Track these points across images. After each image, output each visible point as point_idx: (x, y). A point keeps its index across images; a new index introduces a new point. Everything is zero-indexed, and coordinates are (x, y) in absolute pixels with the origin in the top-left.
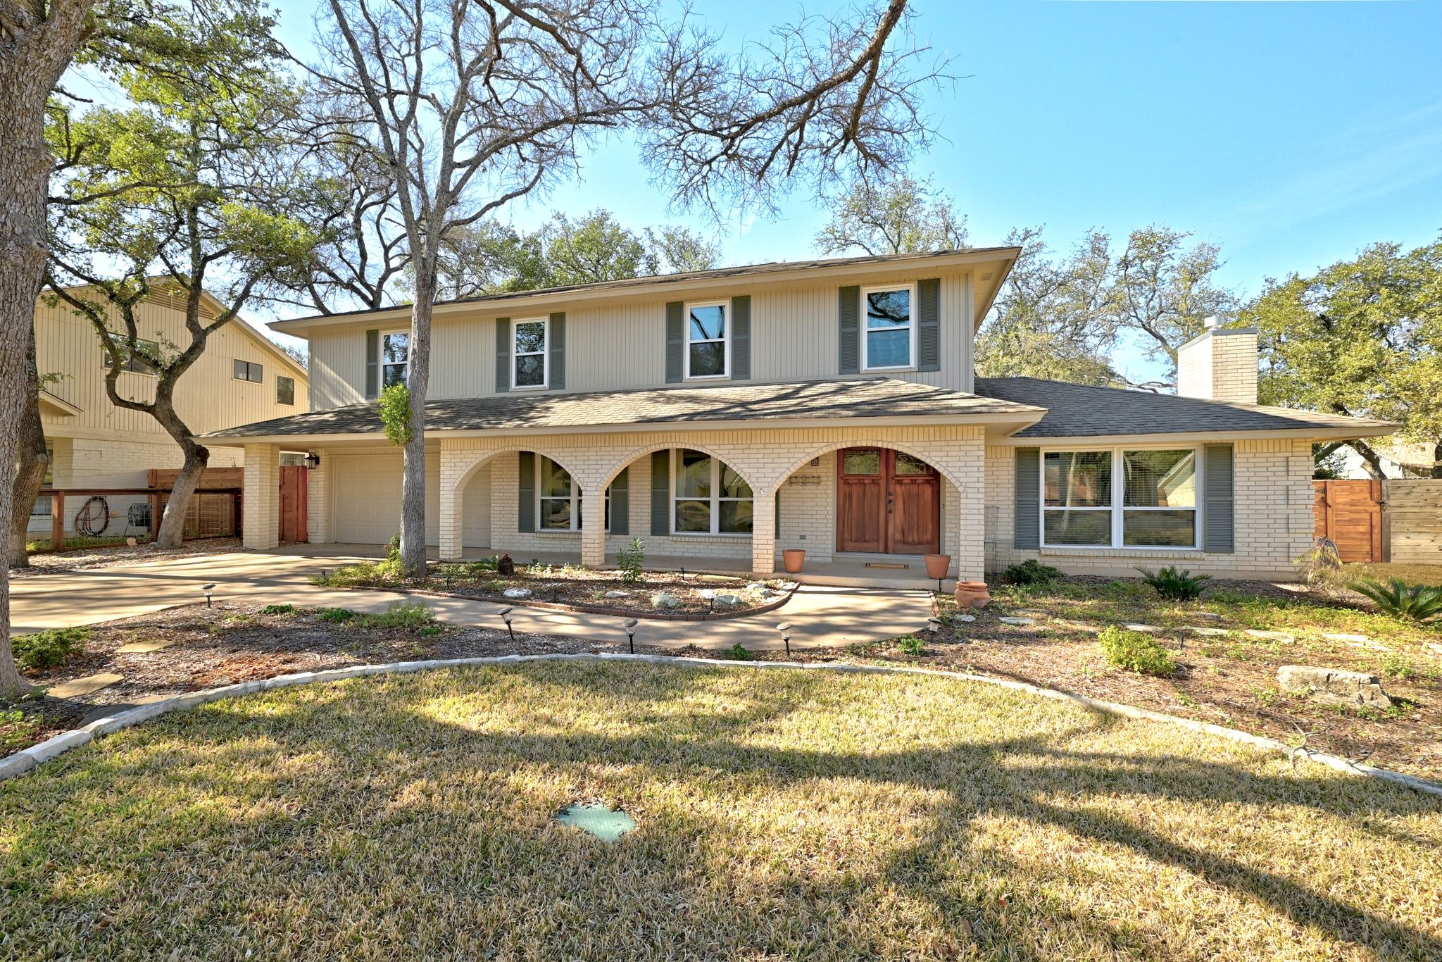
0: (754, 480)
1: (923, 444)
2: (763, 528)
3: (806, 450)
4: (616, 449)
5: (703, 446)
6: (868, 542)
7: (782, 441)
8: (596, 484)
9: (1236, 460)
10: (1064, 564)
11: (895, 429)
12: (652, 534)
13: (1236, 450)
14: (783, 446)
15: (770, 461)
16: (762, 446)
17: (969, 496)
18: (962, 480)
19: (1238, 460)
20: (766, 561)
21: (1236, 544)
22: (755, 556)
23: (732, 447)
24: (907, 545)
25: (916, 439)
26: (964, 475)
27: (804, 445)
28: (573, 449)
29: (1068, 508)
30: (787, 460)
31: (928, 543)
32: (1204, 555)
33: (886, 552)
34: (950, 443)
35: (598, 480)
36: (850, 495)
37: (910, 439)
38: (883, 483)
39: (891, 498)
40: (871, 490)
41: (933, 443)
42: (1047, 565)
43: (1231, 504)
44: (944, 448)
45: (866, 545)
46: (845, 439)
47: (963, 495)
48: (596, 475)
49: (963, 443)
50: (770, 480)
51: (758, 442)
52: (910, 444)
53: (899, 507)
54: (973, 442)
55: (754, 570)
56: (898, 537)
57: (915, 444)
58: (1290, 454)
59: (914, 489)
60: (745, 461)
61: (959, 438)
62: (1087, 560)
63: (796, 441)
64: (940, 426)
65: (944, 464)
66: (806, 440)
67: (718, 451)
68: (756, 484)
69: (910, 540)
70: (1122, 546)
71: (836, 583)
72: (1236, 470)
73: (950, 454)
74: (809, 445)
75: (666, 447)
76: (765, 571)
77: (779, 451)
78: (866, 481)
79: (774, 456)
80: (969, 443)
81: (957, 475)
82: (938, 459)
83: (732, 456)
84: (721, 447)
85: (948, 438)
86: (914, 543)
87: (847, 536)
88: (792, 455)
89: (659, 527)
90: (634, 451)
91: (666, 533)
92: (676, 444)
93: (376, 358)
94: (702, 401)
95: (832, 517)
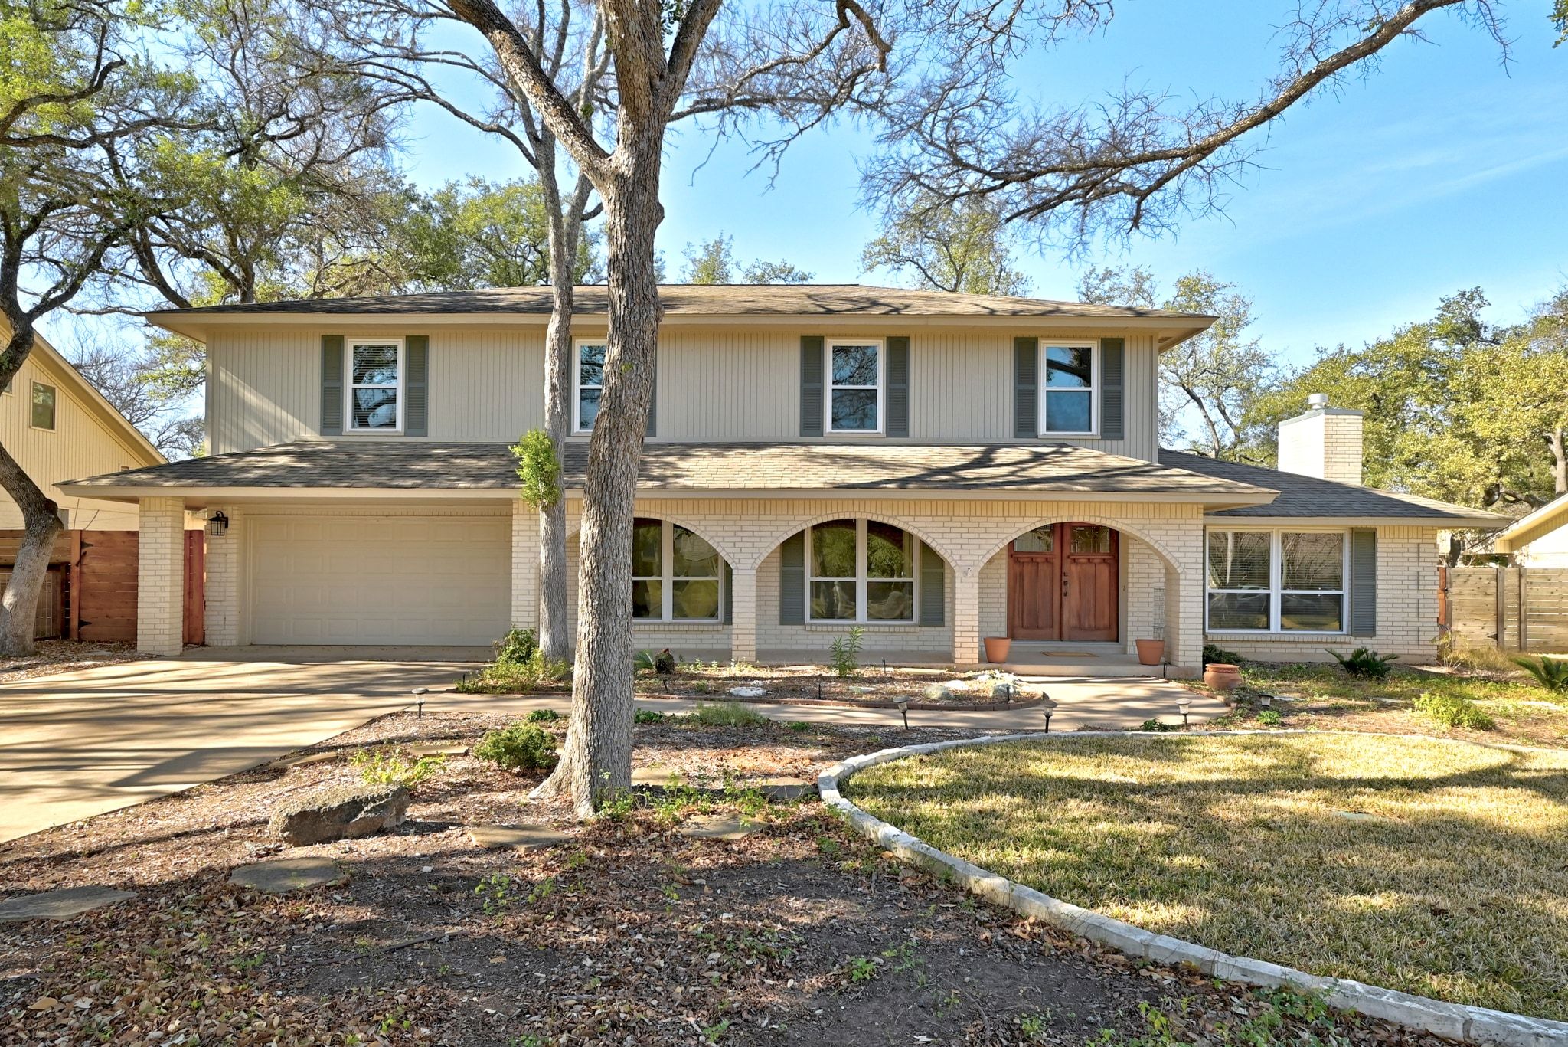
0: (957, 557)
1: (1143, 521)
2: (968, 612)
3: (1017, 525)
4: (779, 517)
5: (895, 517)
6: (1042, 628)
7: (990, 514)
8: (752, 561)
9: (1378, 545)
10: (1242, 650)
11: (1114, 505)
12: (782, 623)
13: (1378, 535)
14: (990, 519)
15: (977, 536)
16: (967, 519)
17: (1188, 577)
18: (1181, 560)
19: (1380, 546)
20: (971, 650)
21: (1377, 628)
22: (957, 645)
23: (930, 519)
24: (1083, 631)
25: (1135, 516)
26: (1182, 555)
27: (1015, 520)
28: (720, 517)
29: (1238, 591)
30: (995, 536)
31: (1105, 628)
32: (1352, 638)
33: (1061, 639)
34: (1170, 521)
35: (755, 556)
36: (1021, 575)
37: (1129, 516)
38: (1057, 562)
39: (1065, 579)
40: (1044, 569)
41: (1152, 522)
42: (1228, 650)
43: (1374, 587)
44: (1164, 527)
45: (1039, 632)
46: (1061, 513)
47: (1182, 577)
48: (751, 550)
49: (1183, 521)
50: (975, 558)
51: (962, 514)
52: (1129, 521)
53: (1074, 589)
54: (1192, 521)
55: (957, 661)
56: (1074, 622)
57: (1134, 521)
58: (1420, 541)
59: (1090, 568)
60: (946, 535)
61: (1179, 516)
62: (1249, 645)
63: (1006, 514)
64: (1160, 503)
65: (1164, 543)
66: (1017, 514)
67: (914, 524)
68: (959, 563)
69: (1087, 625)
70: (1279, 631)
71: (1052, 673)
72: (1378, 554)
73: (1169, 533)
74: (1021, 519)
75: (852, 517)
76: (970, 662)
77: (986, 525)
78: (1039, 560)
79: (980, 530)
80: (1188, 521)
81: (1176, 555)
82: (1158, 538)
83: (930, 530)
84: (917, 519)
85: (1167, 516)
86: (1090, 629)
87: (1017, 622)
88: (1001, 530)
89: (790, 614)
90: (804, 522)
91: (801, 621)
92: (863, 515)
93: (339, 377)
94: (882, 465)
95: (1004, 601)
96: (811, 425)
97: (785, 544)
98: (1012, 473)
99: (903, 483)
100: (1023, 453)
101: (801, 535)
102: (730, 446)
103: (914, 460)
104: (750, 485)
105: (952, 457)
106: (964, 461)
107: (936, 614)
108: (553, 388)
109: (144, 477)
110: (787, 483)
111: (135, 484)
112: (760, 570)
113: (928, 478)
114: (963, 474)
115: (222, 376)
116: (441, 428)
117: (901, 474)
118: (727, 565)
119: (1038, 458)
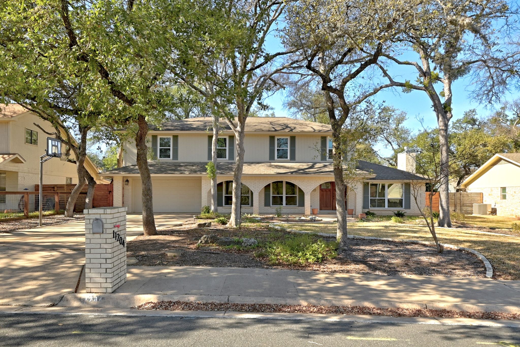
0: (306, 190)
1: (348, 181)
2: (308, 203)
4: (264, 181)
5: (291, 181)
6: (328, 207)
8: (258, 191)
9: (411, 187)
12: (265, 206)
13: (411, 184)
14: (313, 181)
15: (309, 185)
16: (307, 181)
18: (357, 190)
20: (309, 211)
21: (411, 207)
22: (305, 210)
23: (300, 181)
25: (346, 180)
27: (318, 181)
29: (377, 198)
30: (314, 185)
32: (404, 209)
33: (333, 210)
36: (323, 194)
38: (332, 191)
39: (334, 195)
40: (329, 193)
41: (350, 181)
43: (410, 197)
47: (357, 194)
48: (257, 188)
50: (309, 190)
55: (305, 214)
58: (421, 186)
60: (303, 185)
62: (379, 212)
68: (306, 192)
70: (387, 208)
71: (327, 216)
72: (411, 189)
75: (282, 180)
78: (327, 190)
79: (310, 183)
83: (299, 184)
84: (296, 181)
87: (322, 206)
88: (315, 183)
89: (267, 204)
90: (270, 181)
91: (269, 206)
92: (285, 180)
93: (156, 146)
94: (288, 168)
95: (319, 200)
96: (272, 158)
97: (266, 187)
98: (318, 170)
99: (292, 173)
100: (321, 165)
101: (269, 185)
102: (252, 163)
103: (295, 167)
104: (257, 173)
105: (304, 166)
106: (307, 167)
107: (302, 204)
108: (214, 152)
109: (116, 172)
110: (266, 173)
111: (114, 173)
112: (259, 193)
113: (298, 171)
114: (307, 170)
115: (127, 145)
116: (181, 158)
117: (292, 170)
118: (251, 192)
119: (325, 166)
